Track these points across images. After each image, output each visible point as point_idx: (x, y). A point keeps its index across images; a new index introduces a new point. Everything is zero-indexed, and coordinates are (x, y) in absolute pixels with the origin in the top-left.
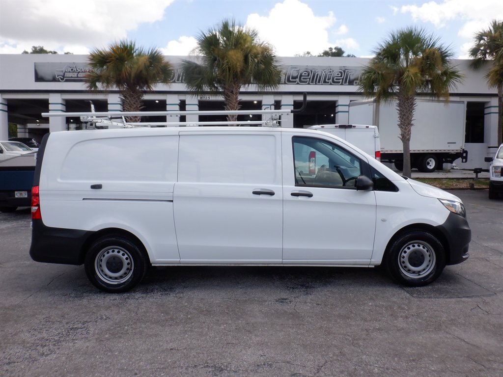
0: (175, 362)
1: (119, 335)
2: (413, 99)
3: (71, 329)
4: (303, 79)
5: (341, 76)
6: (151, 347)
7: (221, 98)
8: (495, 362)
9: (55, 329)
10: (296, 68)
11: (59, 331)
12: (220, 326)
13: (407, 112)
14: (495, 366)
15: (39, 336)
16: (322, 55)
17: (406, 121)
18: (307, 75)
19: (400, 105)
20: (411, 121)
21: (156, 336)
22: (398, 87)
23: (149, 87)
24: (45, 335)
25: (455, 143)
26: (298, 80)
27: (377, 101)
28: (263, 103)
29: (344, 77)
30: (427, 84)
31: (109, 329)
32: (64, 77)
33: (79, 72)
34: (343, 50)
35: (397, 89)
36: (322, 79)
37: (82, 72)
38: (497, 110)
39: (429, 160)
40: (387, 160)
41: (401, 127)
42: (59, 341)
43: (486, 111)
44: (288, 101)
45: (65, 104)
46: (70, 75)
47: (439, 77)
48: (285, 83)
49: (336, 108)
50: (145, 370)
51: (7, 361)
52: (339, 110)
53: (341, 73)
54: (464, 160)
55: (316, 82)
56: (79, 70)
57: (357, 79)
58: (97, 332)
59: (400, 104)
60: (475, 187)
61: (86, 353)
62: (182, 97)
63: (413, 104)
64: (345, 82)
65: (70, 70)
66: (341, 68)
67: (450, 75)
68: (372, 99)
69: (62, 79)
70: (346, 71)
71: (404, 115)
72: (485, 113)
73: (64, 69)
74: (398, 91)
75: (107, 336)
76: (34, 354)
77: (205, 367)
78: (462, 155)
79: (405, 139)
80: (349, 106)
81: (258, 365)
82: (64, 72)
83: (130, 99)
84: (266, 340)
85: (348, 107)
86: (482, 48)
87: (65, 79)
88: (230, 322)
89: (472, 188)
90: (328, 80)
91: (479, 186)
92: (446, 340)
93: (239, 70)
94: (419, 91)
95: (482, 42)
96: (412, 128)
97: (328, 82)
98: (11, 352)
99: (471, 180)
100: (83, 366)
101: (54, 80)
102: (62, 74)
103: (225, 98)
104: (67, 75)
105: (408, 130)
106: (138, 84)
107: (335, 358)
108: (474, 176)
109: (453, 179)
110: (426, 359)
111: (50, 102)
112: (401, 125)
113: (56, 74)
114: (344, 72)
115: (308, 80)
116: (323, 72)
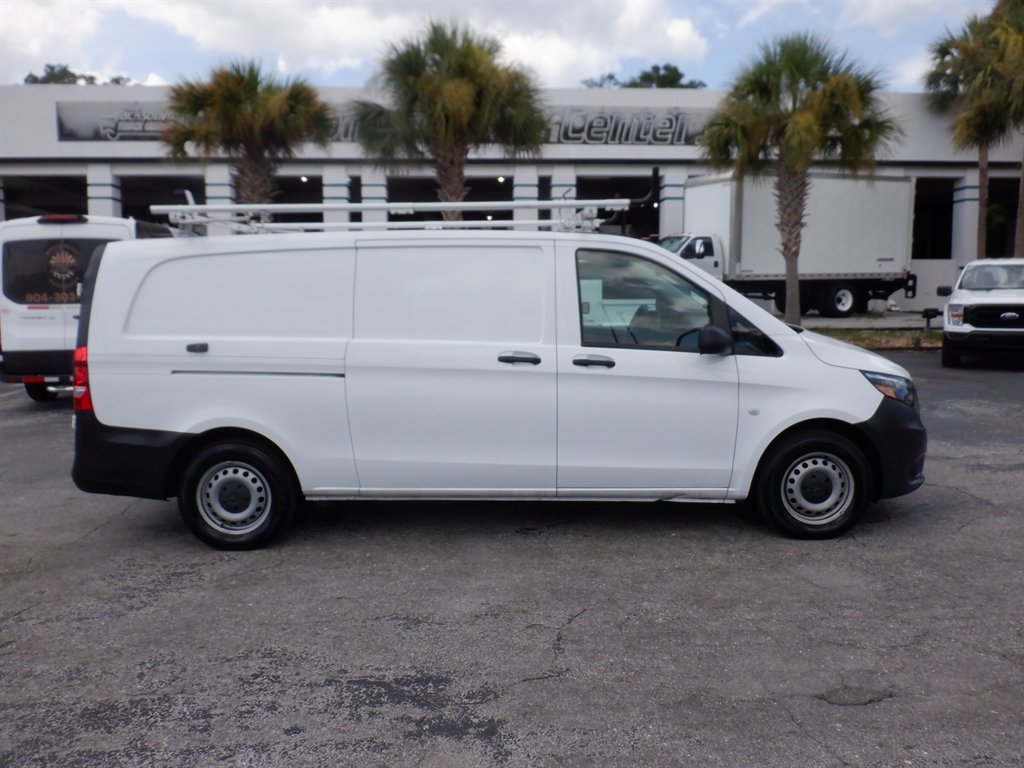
0: (346, 614)
1: (254, 581)
2: (805, 175)
3: (173, 575)
4: (596, 132)
5: (671, 127)
6: (307, 596)
7: (430, 173)
8: (850, 607)
9: (146, 575)
10: (580, 110)
11: (154, 577)
12: (420, 567)
13: (793, 200)
14: (847, 613)
15: (121, 584)
16: (638, 81)
17: (792, 219)
18: (602, 124)
19: (779, 186)
20: (801, 217)
21: (314, 581)
22: (777, 151)
23: (288, 151)
24: (130, 583)
25: (891, 260)
26: (584, 135)
27: (739, 178)
28: (516, 182)
29: (676, 130)
30: (834, 145)
31: (236, 575)
32: (116, 130)
33: (146, 121)
34: (681, 70)
35: (774, 153)
36: (633, 133)
37: (154, 121)
38: (975, 194)
39: (840, 293)
40: (760, 294)
41: (783, 230)
42: (153, 591)
43: (957, 196)
44: (564, 177)
45: (119, 185)
46: (130, 126)
47: (855, 132)
48: (559, 142)
49: (661, 191)
50: (297, 624)
51: (76, 616)
52: (667, 195)
53: (671, 121)
54: (910, 294)
55: (620, 139)
56: (146, 118)
57: (700, 134)
58: (215, 577)
59: (779, 183)
60: (924, 345)
61: (201, 605)
62: (355, 171)
63: (804, 185)
64: (679, 140)
65: (127, 116)
66: (670, 111)
67: (877, 127)
68: (730, 174)
69: (113, 136)
70: (680, 117)
71: (788, 206)
72: (954, 200)
73: (115, 115)
74: (777, 158)
75: (233, 583)
76: (118, 607)
77: (392, 619)
78: (906, 283)
79: (791, 252)
80: (684, 186)
81: (476, 616)
82: (116, 120)
83: (251, 176)
84: (493, 585)
85: (682, 189)
86: (949, 72)
87: (118, 134)
88: (436, 561)
89: (917, 347)
90: (646, 133)
91: (932, 343)
92: (782, 582)
93: (465, 119)
94: (817, 157)
95: (948, 58)
96: (804, 232)
97: (645, 140)
98: (79, 605)
99: (918, 332)
100: (199, 621)
101: (97, 136)
102: (112, 125)
103: (439, 173)
104: (123, 126)
105: (794, 235)
106: (266, 145)
107: (598, 605)
108: (922, 323)
109: (883, 330)
110: (742, 606)
111: (88, 182)
112: (781, 226)
113: (101, 124)
114: (677, 118)
115: (605, 135)
116: (635, 120)
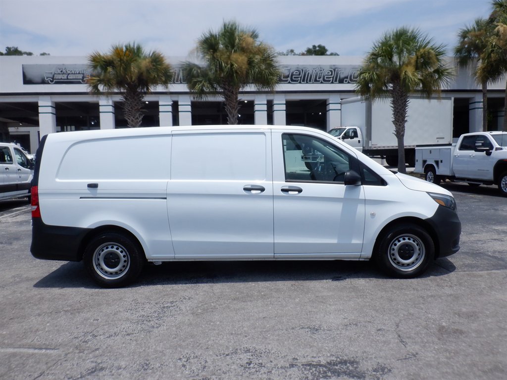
0: (274, 326)
2: (406, 97)
4: (295, 78)
5: (332, 75)
10: (287, 67)
13: (401, 109)
16: (305, 53)
17: (400, 118)
18: (298, 74)
20: (405, 117)
22: (391, 85)
25: (443, 138)
26: (289, 79)
27: (369, 99)
28: (256, 102)
29: (335, 76)
32: (53, 78)
33: (69, 74)
34: (326, 48)
35: (390, 86)
36: (313, 78)
37: (72, 74)
38: (481, 105)
41: (395, 124)
43: (471, 106)
44: (280, 100)
45: (54, 106)
46: (60, 77)
47: (430, 75)
49: (327, 106)
52: (330, 108)
53: (331, 71)
55: (307, 81)
56: (69, 72)
57: (347, 78)
59: (393, 101)
62: (176, 98)
63: (406, 101)
64: (336, 81)
65: (59, 71)
66: (331, 67)
67: (442, 72)
69: (52, 81)
70: (336, 69)
71: (398, 112)
72: (470, 108)
73: (53, 71)
74: (392, 89)
79: (400, 134)
80: (340, 103)
81: (345, 325)
82: (53, 73)
85: (340, 105)
86: (466, 46)
87: (54, 81)
90: (319, 78)
95: (466, 39)
96: (406, 125)
97: (319, 81)
101: (43, 82)
102: (51, 76)
103: (225, 98)
104: (56, 77)
105: (402, 126)
106: (139, 86)
111: (39, 105)
112: (395, 122)
113: (45, 76)
114: (335, 70)
115: (299, 78)
116: (314, 71)
